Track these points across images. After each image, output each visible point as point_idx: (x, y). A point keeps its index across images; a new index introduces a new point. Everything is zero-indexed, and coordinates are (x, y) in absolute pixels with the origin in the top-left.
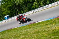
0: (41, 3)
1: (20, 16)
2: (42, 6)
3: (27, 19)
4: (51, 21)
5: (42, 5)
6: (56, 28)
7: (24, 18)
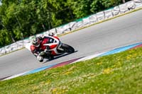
0: (16, 31)
1: (41, 39)
2: (20, 39)
3: (62, 47)
4: (41, 74)
5: (19, 35)
6: (54, 90)
7: (54, 44)
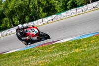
4: (31, 51)
5: (17, 23)
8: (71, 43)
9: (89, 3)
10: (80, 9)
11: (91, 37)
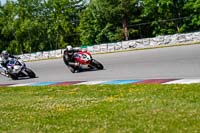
0: (26, 45)
5: (28, 49)
8: (101, 88)
9: (124, 40)
10: (111, 46)
11: (130, 84)
